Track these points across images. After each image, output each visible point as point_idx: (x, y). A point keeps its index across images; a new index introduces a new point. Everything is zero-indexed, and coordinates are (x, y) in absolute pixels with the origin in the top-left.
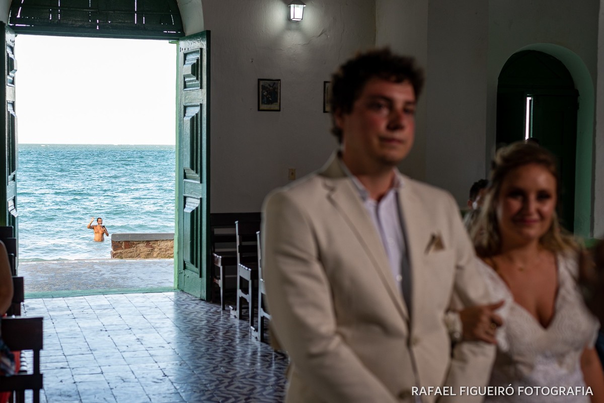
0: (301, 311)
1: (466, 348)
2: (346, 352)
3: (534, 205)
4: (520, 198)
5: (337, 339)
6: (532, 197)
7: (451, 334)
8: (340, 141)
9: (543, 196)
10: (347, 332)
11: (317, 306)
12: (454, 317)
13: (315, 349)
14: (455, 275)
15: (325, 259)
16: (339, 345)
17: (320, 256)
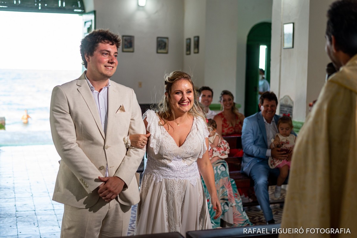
0: (61, 133)
1: (131, 151)
2: (79, 150)
3: (186, 96)
4: (181, 94)
5: (76, 144)
6: (185, 93)
7: (126, 144)
8: (86, 67)
9: (189, 92)
10: (81, 143)
11: (68, 131)
12: (127, 138)
13: (66, 148)
14: (130, 122)
15: (72, 114)
16: (76, 147)
17: (70, 112)
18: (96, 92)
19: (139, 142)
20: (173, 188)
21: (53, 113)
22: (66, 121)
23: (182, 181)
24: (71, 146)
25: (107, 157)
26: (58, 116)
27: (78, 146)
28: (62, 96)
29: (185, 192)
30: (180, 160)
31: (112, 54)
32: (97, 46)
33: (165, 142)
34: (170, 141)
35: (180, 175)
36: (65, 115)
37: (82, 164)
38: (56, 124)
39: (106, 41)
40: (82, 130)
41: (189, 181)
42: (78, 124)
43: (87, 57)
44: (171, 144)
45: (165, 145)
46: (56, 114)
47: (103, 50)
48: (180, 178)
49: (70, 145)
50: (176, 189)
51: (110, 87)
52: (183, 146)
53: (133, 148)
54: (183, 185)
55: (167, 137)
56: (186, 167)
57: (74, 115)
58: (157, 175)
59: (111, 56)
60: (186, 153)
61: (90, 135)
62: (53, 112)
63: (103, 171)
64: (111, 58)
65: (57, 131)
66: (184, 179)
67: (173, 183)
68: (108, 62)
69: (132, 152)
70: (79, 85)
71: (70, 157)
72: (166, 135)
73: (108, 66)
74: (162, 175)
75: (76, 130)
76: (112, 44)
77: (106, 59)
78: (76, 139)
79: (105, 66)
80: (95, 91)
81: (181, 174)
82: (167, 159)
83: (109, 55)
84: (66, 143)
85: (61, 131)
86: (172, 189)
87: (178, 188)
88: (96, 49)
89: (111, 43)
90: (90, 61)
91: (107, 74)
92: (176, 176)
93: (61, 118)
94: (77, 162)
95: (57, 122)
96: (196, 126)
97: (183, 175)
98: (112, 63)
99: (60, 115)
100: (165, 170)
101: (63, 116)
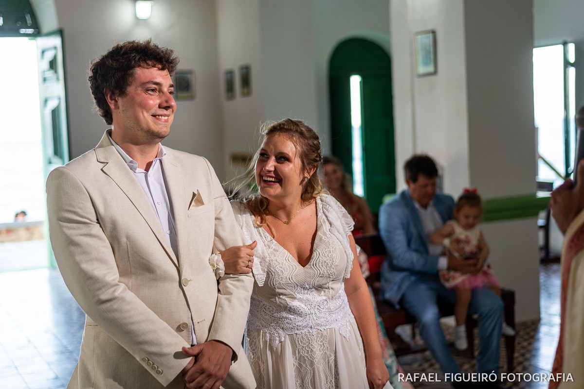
0: (87, 267)
1: (229, 283)
2: (130, 296)
5: (123, 286)
7: (216, 272)
10: (131, 281)
11: (101, 261)
12: (218, 258)
13: (104, 297)
14: (216, 225)
15: (103, 222)
16: (124, 290)
17: (98, 220)
18: (140, 170)
19: (240, 261)
20: (308, 351)
21: (61, 226)
22: (94, 239)
23: (325, 333)
24: (115, 291)
25: (190, 303)
26: (73, 232)
27: (128, 290)
28: (76, 186)
29: (335, 353)
30: (312, 292)
31: (165, 89)
32: (132, 75)
33: (276, 262)
34: (284, 259)
35: (318, 322)
36: (89, 227)
37: (144, 327)
38: (72, 249)
39: (150, 63)
40: (129, 253)
41: (336, 330)
42: (119, 242)
43: (111, 99)
44: (287, 264)
45: (277, 267)
46: (70, 228)
47: (147, 83)
48: (319, 328)
49: (112, 290)
50: (314, 350)
51: (164, 158)
52: (312, 263)
53: (231, 276)
54: (328, 339)
55: (277, 251)
56: (325, 303)
57: (109, 225)
58: (273, 330)
59: (163, 93)
60: (321, 277)
61: (148, 261)
62: (60, 222)
63: (185, 333)
64: (164, 98)
65: (77, 264)
66: (328, 327)
67: (307, 340)
68: (160, 107)
69: (231, 284)
70: (103, 161)
71: (116, 315)
72: (274, 247)
73: (159, 116)
74: (283, 329)
75: (116, 257)
76: (163, 69)
77: (154, 101)
78: (118, 275)
79: (154, 116)
80: (138, 170)
81: (319, 318)
82: (285, 295)
83: (159, 92)
84: (104, 286)
85: (87, 261)
86: (308, 353)
87: (319, 348)
88: (131, 82)
89: (160, 66)
90: (118, 108)
91: (160, 131)
92: (310, 324)
93: (81, 235)
94: (132, 323)
95: (72, 243)
96: (324, 217)
97: (322, 320)
98: (167, 108)
99: (79, 228)
100: (287, 318)
101: (84, 230)
